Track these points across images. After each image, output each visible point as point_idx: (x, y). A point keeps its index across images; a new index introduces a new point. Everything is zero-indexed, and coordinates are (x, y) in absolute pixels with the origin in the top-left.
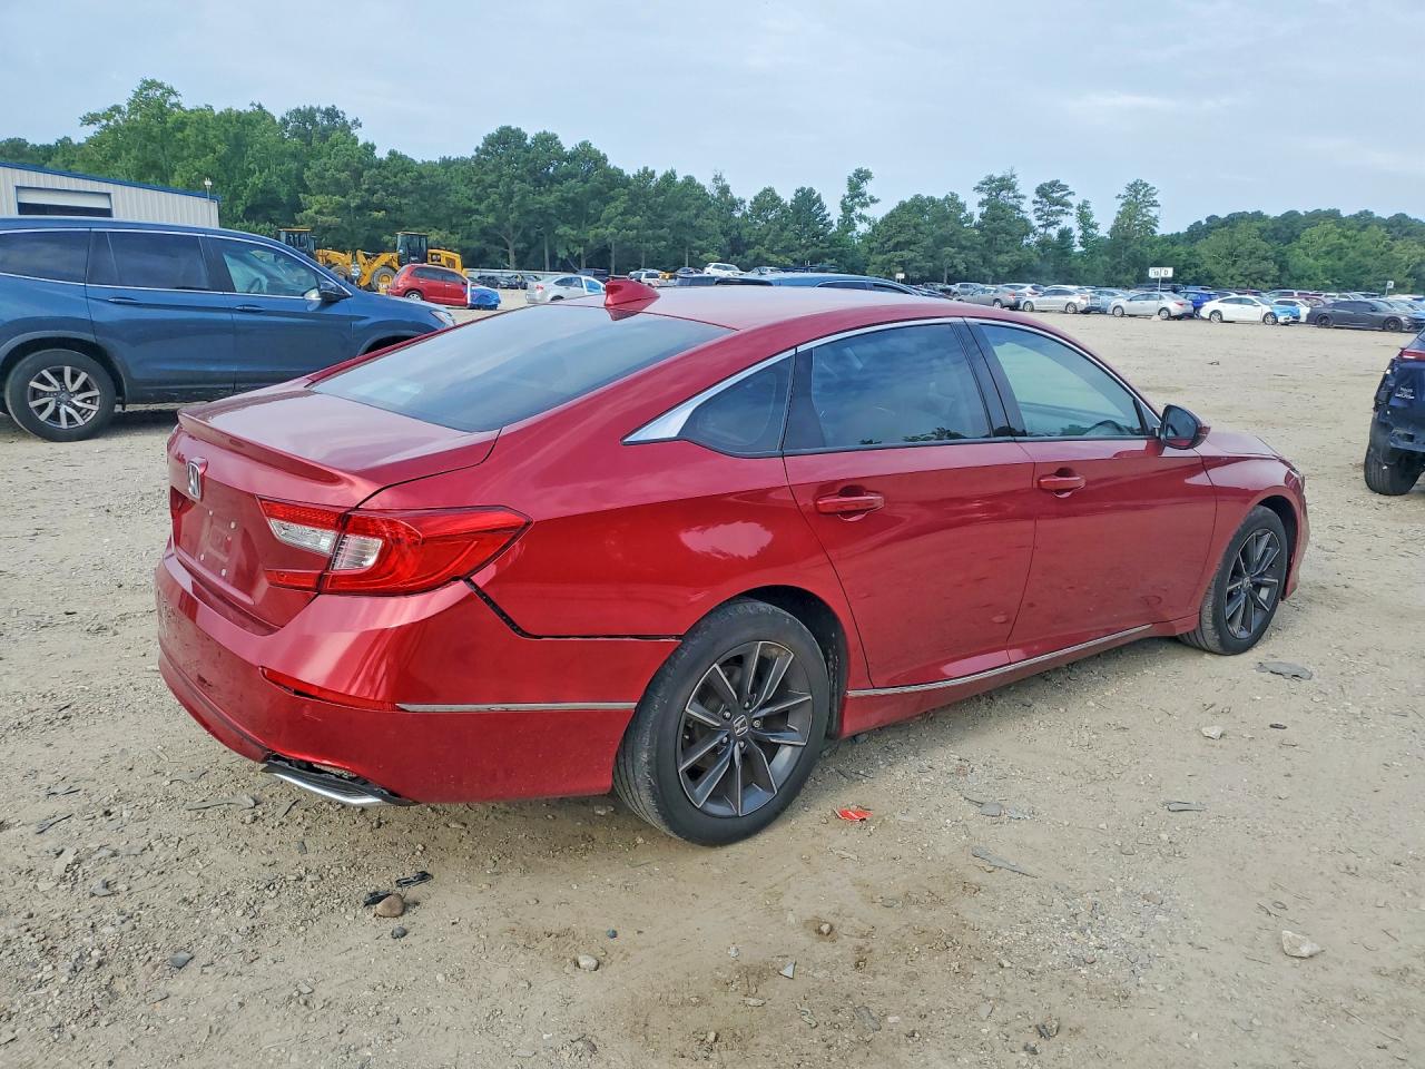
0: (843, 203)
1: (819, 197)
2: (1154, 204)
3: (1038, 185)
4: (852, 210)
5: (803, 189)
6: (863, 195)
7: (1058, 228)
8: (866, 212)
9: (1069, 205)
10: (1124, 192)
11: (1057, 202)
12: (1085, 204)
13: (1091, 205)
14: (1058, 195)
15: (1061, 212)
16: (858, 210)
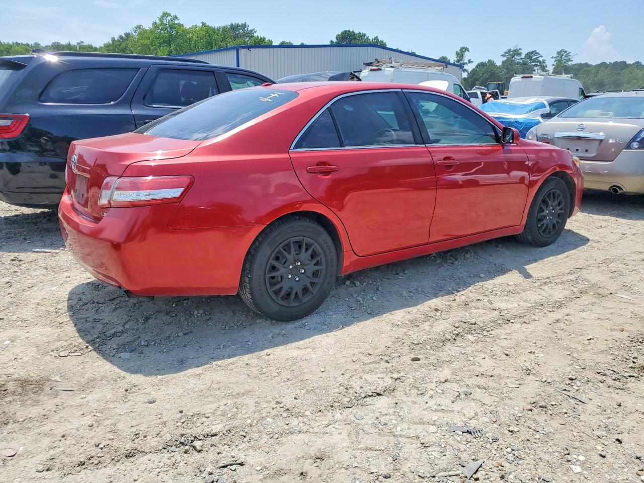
2: (570, 60)
3: (526, 53)
9: (540, 62)
10: (556, 55)
11: (534, 61)
13: (546, 62)
15: (537, 65)
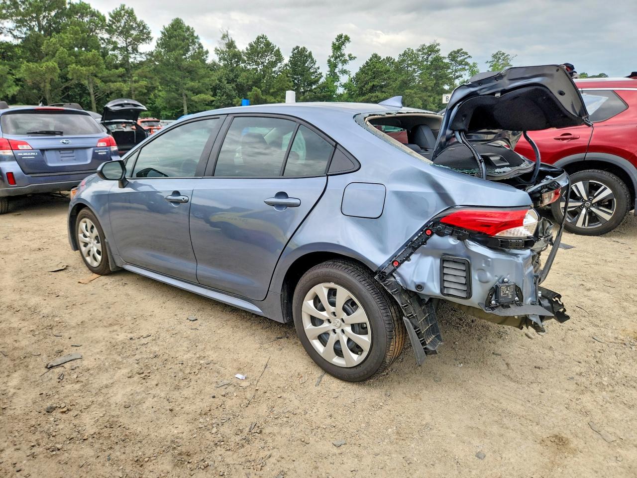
0: (329, 61)
1: (310, 53)
4: (335, 66)
5: (297, 47)
6: (343, 55)
7: (461, 79)
8: (346, 67)
12: (475, 65)
14: (462, 58)
16: (340, 66)
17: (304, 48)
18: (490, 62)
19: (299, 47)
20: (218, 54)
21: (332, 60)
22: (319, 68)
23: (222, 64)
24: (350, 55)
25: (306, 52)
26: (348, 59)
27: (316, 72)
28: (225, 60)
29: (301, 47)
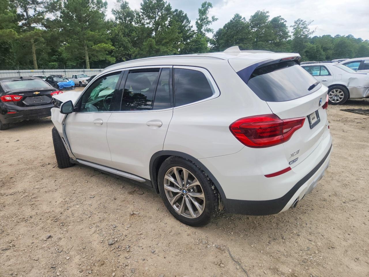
0: (197, 23)
1: (186, 15)
4: (202, 26)
6: (207, 18)
8: (209, 26)
17: (181, 11)
18: (293, 26)
19: (178, 10)
20: (114, 14)
21: (199, 21)
22: (192, 27)
23: (118, 22)
24: (213, 18)
25: (183, 14)
26: (211, 20)
27: (190, 30)
28: (120, 18)
29: (179, 10)
